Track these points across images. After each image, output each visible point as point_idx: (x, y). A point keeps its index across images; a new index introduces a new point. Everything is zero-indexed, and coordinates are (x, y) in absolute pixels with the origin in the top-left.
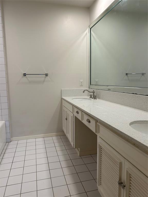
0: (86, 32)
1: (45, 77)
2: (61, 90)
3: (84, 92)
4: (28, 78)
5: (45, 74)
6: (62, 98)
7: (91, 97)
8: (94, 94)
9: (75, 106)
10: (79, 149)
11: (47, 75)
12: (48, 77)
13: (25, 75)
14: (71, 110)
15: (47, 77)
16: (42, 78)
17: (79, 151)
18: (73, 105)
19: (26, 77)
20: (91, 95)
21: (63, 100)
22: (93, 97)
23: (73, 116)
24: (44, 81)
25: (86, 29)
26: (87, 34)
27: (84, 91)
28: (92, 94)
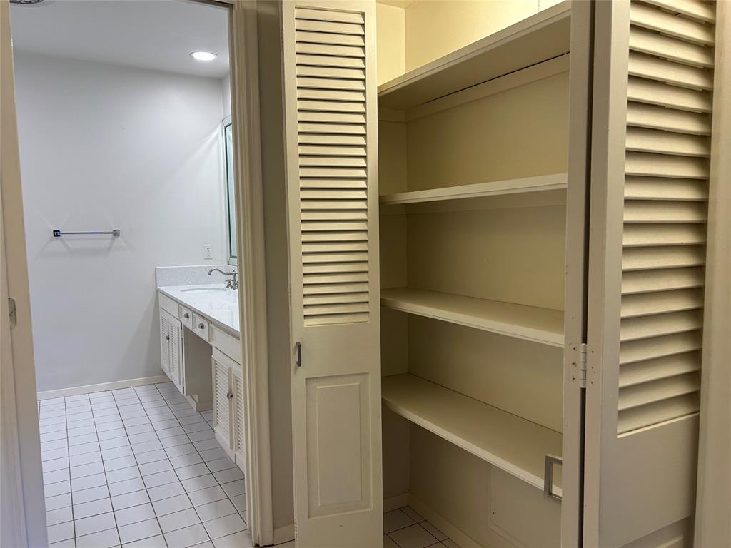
0: (215, 133)
1: (113, 240)
2: (156, 269)
3: (210, 274)
4: (67, 242)
5: (111, 233)
6: (157, 291)
7: (229, 285)
8: (234, 278)
9: (183, 305)
10: (196, 397)
11: (115, 233)
12: (119, 241)
13: (56, 234)
14: (177, 315)
15: (116, 240)
16: (106, 241)
17: (195, 401)
18: (180, 303)
19: (62, 240)
20: (229, 281)
21: (160, 294)
22: (234, 284)
23: (180, 326)
24: (109, 249)
25: (216, 127)
26: (217, 137)
27: (211, 271)
28: (231, 277)
